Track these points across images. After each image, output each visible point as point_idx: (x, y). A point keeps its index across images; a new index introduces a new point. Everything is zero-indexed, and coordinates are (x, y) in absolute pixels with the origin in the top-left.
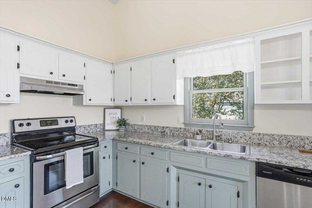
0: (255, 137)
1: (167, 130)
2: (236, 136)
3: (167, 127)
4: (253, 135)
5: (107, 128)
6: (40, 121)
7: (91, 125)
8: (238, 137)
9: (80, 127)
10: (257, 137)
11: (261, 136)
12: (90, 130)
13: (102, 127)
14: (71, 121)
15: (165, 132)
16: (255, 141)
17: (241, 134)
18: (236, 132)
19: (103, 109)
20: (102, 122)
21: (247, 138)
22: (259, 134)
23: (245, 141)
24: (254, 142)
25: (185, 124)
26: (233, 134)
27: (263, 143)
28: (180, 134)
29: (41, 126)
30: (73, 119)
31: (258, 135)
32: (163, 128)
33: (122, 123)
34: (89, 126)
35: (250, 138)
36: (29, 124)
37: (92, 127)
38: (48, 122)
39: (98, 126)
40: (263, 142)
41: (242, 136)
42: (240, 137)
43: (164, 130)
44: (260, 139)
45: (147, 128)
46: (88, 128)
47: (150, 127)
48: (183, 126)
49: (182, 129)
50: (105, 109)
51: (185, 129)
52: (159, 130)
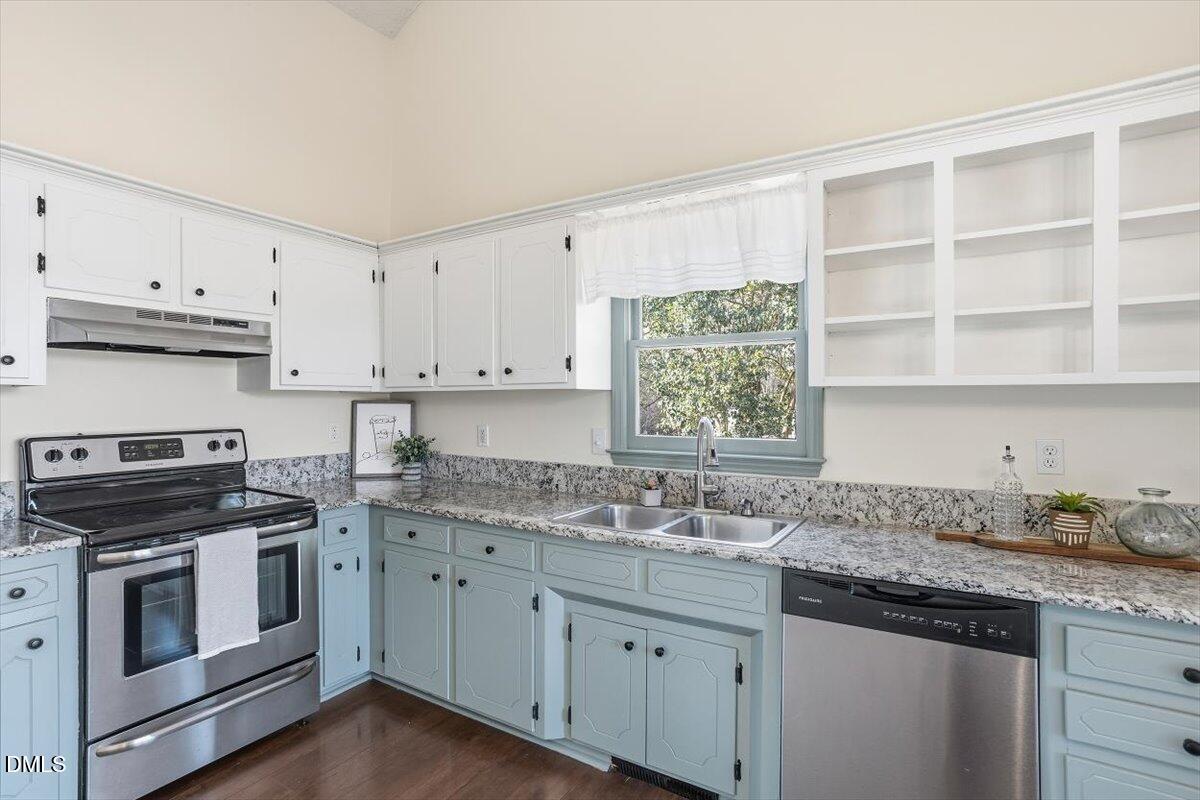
0: (823, 494)
1: (558, 476)
2: (769, 492)
3: (559, 466)
4: (819, 487)
5: (360, 470)
6: (121, 444)
7: (305, 460)
8: (774, 496)
9: (263, 465)
10: (831, 495)
11: (843, 492)
12: (298, 475)
13: (343, 467)
14: (231, 444)
15: (550, 481)
16: (825, 507)
17: (784, 486)
18: (768, 479)
19: (347, 403)
20: (348, 450)
21: (803, 501)
22: (838, 485)
23: (797, 511)
24: (821, 514)
25: (615, 455)
26: (761, 488)
27: (846, 516)
28: (599, 489)
29: (123, 459)
30: (237, 437)
31: (832, 489)
32: (546, 467)
33: (413, 451)
34: (296, 463)
35: (810, 499)
36: (79, 454)
37: (309, 466)
38: (148, 447)
39: (328, 463)
40: (848, 511)
41: (786, 494)
42: (782, 496)
43: (549, 474)
44: (838, 501)
45: (494, 467)
46: (293, 470)
47: (503, 465)
48: (607, 462)
49: (603, 472)
50: (354, 404)
51: (612, 470)
52: (534, 476)
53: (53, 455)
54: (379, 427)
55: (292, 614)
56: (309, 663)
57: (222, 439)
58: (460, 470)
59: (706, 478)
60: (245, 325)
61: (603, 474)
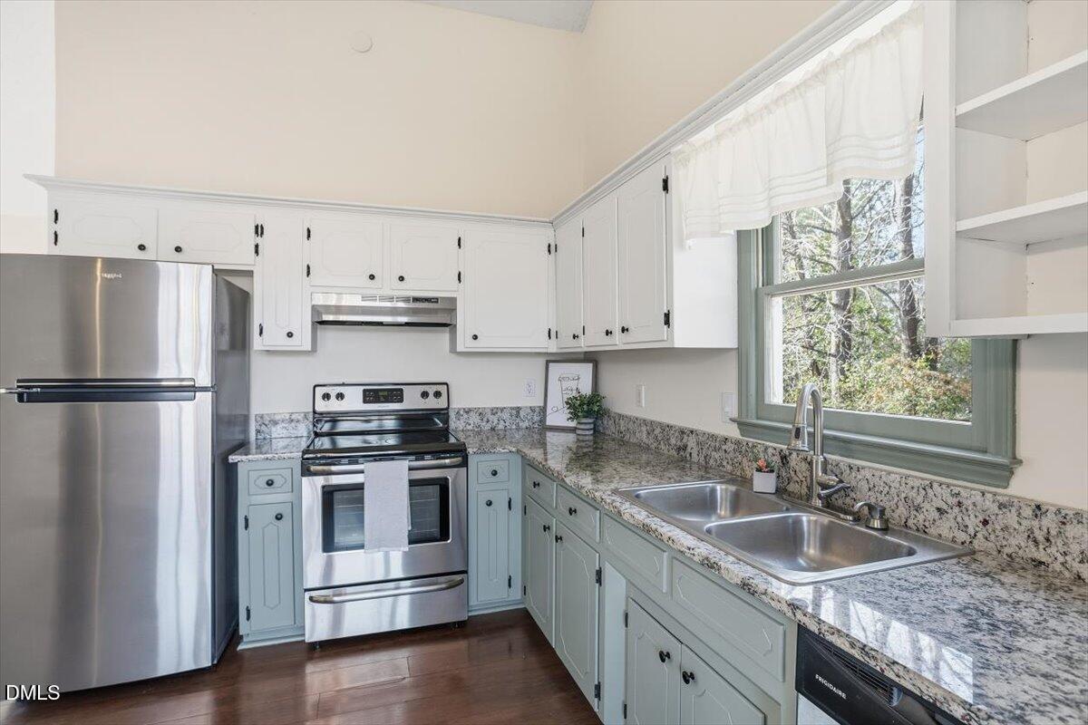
0: (1011, 519)
1: (691, 442)
2: (919, 500)
3: (692, 432)
4: (1001, 506)
5: (549, 422)
6: (365, 391)
7: (502, 410)
8: (926, 506)
9: (467, 412)
10: (1025, 523)
11: (1049, 522)
12: (496, 422)
13: (536, 418)
14: (438, 394)
15: (684, 448)
16: (1013, 542)
17: (941, 496)
18: (918, 477)
19: (542, 361)
20: (542, 405)
21: (973, 522)
22: (1038, 507)
23: (962, 536)
24: (1007, 550)
25: (743, 426)
26: (905, 491)
27: (1058, 567)
28: (725, 463)
29: (365, 402)
30: (443, 389)
31: (1028, 512)
32: (682, 432)
33: (589, 408)
34: (494, 411)
35: (985, 522)
36: (340, 396)
37: (506, 416)
38: (381, 394)
39: (522, 414)
40: (1061, 559)
41: (945, 507)
42: (939, 509)
43: (684, 441)
44: (1040, 536)
45: (644, 429)
46: (491, 418)
47: (651, 425)
48: (733, 432)
49: (729, 444)
50: (548, 362)
51: (738, 443)
52: (673, 441)
53: (326, 396)
54: (566, 384)
55: (444, 535)
56: (458, 578)
57: (432, 390)
58: (622, 429)
59: (826, 462)
60: (436, 300)
61: (729, 447)
